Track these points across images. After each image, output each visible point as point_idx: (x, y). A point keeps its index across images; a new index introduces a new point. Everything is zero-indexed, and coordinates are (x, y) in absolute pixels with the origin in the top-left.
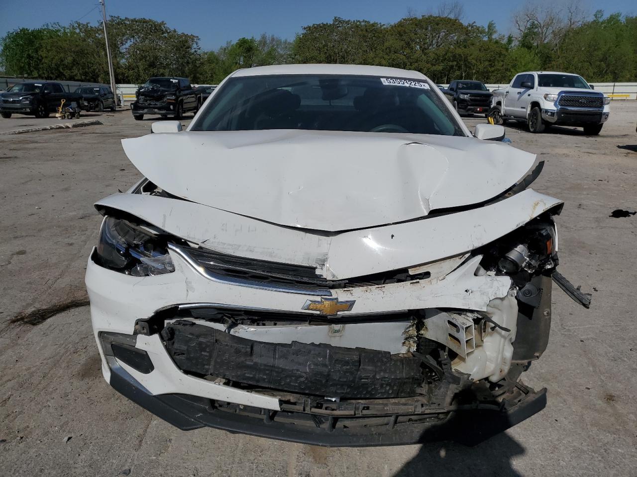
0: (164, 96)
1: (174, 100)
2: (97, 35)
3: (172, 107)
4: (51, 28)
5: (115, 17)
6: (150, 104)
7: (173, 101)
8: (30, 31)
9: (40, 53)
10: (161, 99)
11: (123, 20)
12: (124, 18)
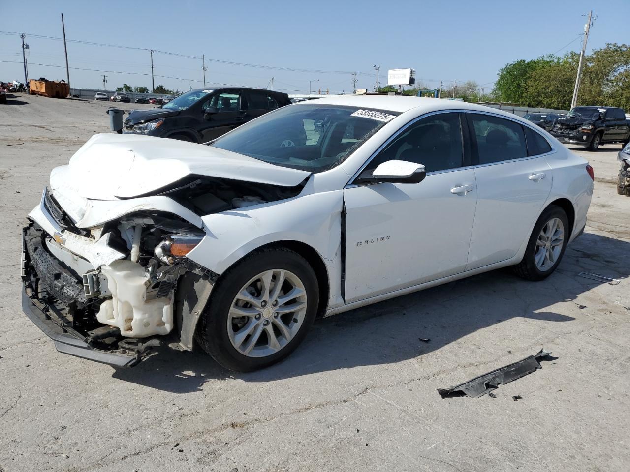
0: (580, 125)
1: (589, 130)
2: (588, 64)
3: (585, 137)
4: (546, 60)
5: (611, 44)
6: (562, 133)
7: (589, 132)
8: (526, 62)
9: (529, 82)
10: (576, 128)
11: (619, 47)
12: (622, 45)
